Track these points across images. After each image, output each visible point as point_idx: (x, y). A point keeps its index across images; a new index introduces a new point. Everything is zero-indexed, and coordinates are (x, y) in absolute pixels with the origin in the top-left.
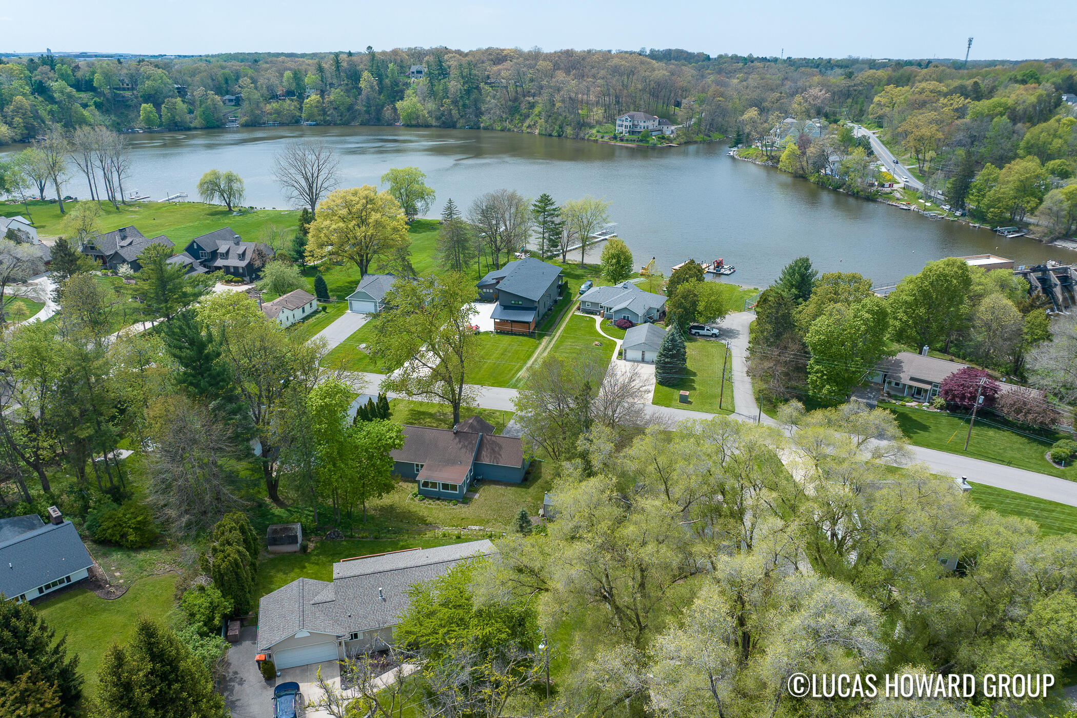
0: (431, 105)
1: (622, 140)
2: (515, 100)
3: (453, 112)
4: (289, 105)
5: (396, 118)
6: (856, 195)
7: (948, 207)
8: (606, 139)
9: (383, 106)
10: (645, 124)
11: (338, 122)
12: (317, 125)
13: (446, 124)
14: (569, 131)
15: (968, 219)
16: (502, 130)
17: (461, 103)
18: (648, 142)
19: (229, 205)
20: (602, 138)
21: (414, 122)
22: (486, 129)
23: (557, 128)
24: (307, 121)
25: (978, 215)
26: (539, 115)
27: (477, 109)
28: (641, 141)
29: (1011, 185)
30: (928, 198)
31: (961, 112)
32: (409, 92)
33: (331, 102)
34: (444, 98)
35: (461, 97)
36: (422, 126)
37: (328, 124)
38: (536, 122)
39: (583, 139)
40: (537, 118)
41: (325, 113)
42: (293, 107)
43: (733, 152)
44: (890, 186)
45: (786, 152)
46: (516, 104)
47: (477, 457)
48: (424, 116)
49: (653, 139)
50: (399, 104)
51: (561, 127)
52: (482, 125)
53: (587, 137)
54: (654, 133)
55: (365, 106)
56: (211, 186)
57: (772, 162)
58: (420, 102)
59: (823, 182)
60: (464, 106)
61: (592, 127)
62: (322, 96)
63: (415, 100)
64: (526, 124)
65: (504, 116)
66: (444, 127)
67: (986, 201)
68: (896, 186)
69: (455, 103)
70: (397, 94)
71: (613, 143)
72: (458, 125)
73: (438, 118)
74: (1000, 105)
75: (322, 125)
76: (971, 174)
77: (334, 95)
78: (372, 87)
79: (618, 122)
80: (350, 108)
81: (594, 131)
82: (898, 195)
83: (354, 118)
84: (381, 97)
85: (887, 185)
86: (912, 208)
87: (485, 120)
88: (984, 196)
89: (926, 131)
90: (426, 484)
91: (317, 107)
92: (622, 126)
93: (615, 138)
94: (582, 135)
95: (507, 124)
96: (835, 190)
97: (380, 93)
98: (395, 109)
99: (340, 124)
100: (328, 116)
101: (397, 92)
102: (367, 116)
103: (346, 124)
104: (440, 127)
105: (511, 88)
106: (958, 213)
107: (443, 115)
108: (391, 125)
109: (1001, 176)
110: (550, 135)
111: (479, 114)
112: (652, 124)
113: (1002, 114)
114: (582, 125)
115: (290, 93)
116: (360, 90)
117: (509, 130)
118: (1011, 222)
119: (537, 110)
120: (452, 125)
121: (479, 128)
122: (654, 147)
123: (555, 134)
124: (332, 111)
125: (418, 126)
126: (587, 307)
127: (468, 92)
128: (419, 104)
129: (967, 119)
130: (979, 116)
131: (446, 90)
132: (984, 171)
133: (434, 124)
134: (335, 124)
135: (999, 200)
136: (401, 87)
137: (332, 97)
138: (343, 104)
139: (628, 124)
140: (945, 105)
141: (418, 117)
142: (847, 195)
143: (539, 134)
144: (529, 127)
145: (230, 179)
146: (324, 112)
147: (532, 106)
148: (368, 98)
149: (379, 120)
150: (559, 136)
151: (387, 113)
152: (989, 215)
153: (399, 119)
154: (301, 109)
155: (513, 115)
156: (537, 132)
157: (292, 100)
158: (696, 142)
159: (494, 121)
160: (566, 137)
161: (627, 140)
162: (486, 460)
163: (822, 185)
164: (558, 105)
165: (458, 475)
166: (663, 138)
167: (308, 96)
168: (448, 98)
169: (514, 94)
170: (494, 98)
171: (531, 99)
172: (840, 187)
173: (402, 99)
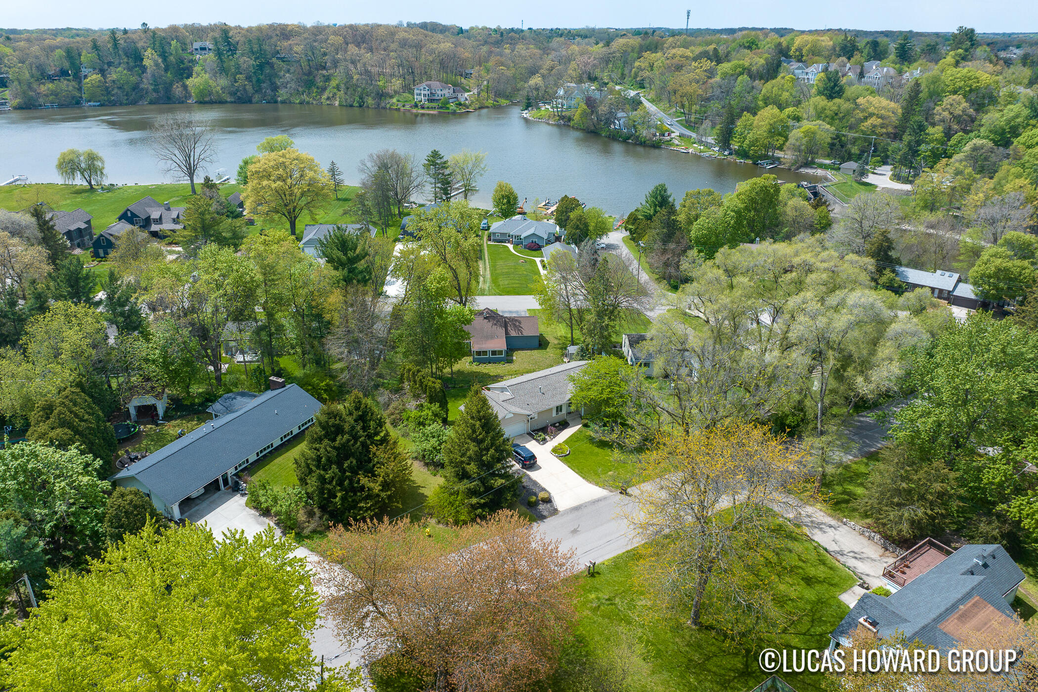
0: (223, 82)
1: (423, 108)
2: (310, 73)
3: (247, 87)
4: (66, 86)
5: (188, 95)
6: (644, 144)
7: (717, 149)
8: (407, 107)
9: (171, 84)
10: (442, 93)
11: (125, 102)
12: (101, 105)
13: (241, 100)
14: (370, 101)
15: (734, 157)
16: (301, 103)
17: (254, 80)
18: (448, 108)
19: (90, 183)
20: (404, 106)
21: (207, 99)
22: (283, 102)
23: (357, 98)
24: (90, 101)
25: (744, 154)
26: (338, 87)
27: (272, 84)
28: (441, 108)
29: (764, 129)
30: (700, 142)
31: (711, 73)
32: (197, 69)
33: (114, 81)
34: (237, 74)
35: (255, 73)
36: (216, 102)
37: (114, 104)
38: (335, 94)
39: (385, 108)
40: (335, 90)
41: (109, 93)
42: (71, 88)
43: (526, 114)
44: (669, 135)
45: (579, 111)
46: (311, 77)
47: (507, 333)
48: (217, 92)
49: (452, 106)
50: (189, 82)
51: (361, 98)
52: (279, 99)
53: (388, 106)
54: (451, 101)
55: (152, 84)
56: (69, 165)
57: (564, 122)
58: (211, 78)
59: (614, 135)
60: (258, 81)
61: (391, 97)
62: (103, 75)
63: (207, 76)
64: (325, 97)
65: (300, 89)
66: (239, 103)
67: (747, 142)
68: (673, 135)
69: (248, 78)
70: (184, 71)
71: (415, 111)
72: (254, 100)
73: (233, 94)
74: (739, 66)
75: (107, 105)
76: (732, 122)
77: (116, 74)
78: (157, 65)
79: (416, 91)
80: (136, 87)
81: (394, 100)
82: (676, 142)
83: (141, 97)
84: (169, 75)
85: (666, 134)
86: (690, 151)
87: (282, 94)
88: (745, 138)
89: (689, 89)
90: (479, 353)
91: (98, 87)
92: (420, 95)
93: (416, 106)
94: (383, 105)
95: (305, 97)
96: (625, 141)
97: (166, 70)
98: (185, 87)
99: (126, 104)
100: (113, 95)
101: (184, 69)
102: (155, 95)
103: (134, 103)
104: (235, 102)
105: (304, 64)
106: (726, 153)
107: (237, 90)
108: (183, 102)
109: (755, 122)
110: (351, 106)
111: (275, 88)
112: (447, 92)
113: (741, 73)
114: (381, 95)
115: (64, 73)
116: (144, 69)
117: (308, 103)
118: (766, 157)
119: (334, 83)
120: (249, 101)
121: (276, 102)
122: (454, 113)
123: (356, 104)
124: (116, 91)
125: (211, 102)
126: (497, 238)
127: (261, 67)
128: (211, 81)
129: (718, 78)
130: (725, 75)
131: (238, 67)
132: (743, 118)
133: (229, 100)
134: (121, 104)
135: (757, 140)
136: (187, 64)
137: (114, 76)
138: (127, 83)
139: (426, 92)
140: (697, 68)
141: (210, 93)
142: (635, 144)
143: (340, 105)
144: (328, 98)
145: (92, 157)
146: (107, 91)
147: (328, 79)
148: (153, 76)
149: (169, 98)
150: (360, 106)
151: (177, 90)
152: (751, 152)
153: (190, 96)
154: (80, 89)
155: (309, 88)
156: (337, 103)
157: (68, 80)
158: (488, 107)
159: (291, 94)
160: (368, 107)
161: (428, 108)
162: (513, 333)
163: (614, 137)
164: (356, 77)
165: (500, 344)
166: (460, 104)
167: (86, 77)
168: (241, 73)
169: (308, 68)
170: (288, 71)
171: (324, 72)
172: (629, 138)
173: (190, 75)
